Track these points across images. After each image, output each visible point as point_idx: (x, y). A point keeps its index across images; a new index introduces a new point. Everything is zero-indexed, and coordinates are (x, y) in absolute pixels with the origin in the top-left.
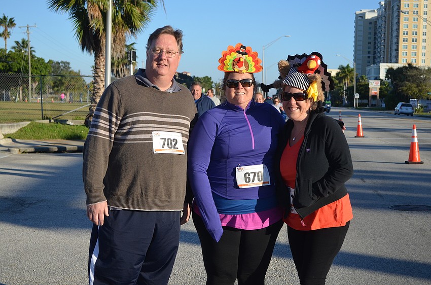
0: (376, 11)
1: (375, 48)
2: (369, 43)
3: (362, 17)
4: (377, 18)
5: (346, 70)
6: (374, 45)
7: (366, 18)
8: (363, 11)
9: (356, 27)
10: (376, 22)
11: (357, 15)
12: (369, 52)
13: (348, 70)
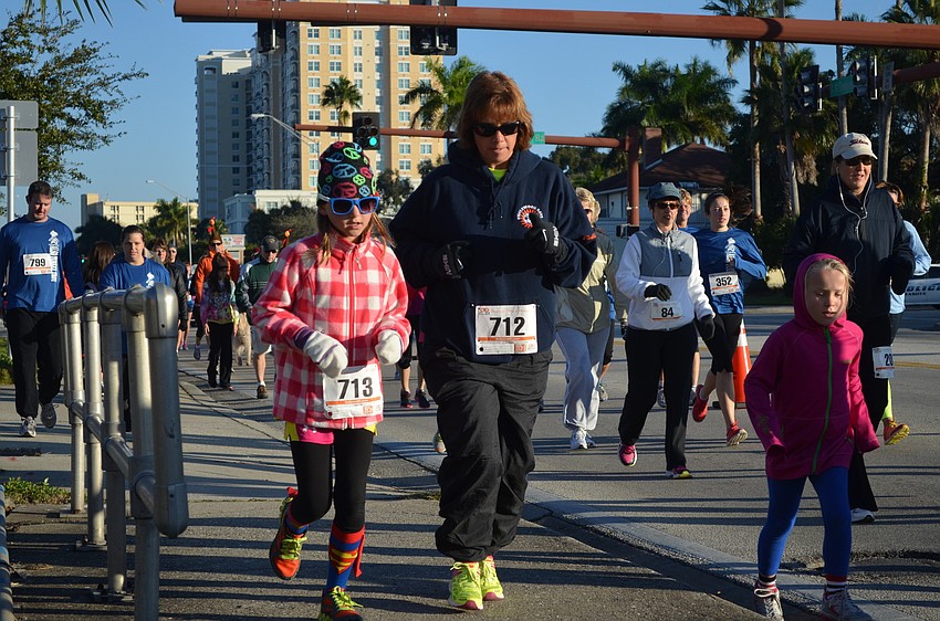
0: (248, 55)
1: (249, 145)
2: (236, 135)
3: (214, 70)
4: (252, 72)
5: (171, 211)
6: (248, 140)
7: (224, 73)
8: (216, 55)
9: (200, 94)
10: (248, 82)
11: (201, 66)
12: (236, 159)
13: (176, 213)
